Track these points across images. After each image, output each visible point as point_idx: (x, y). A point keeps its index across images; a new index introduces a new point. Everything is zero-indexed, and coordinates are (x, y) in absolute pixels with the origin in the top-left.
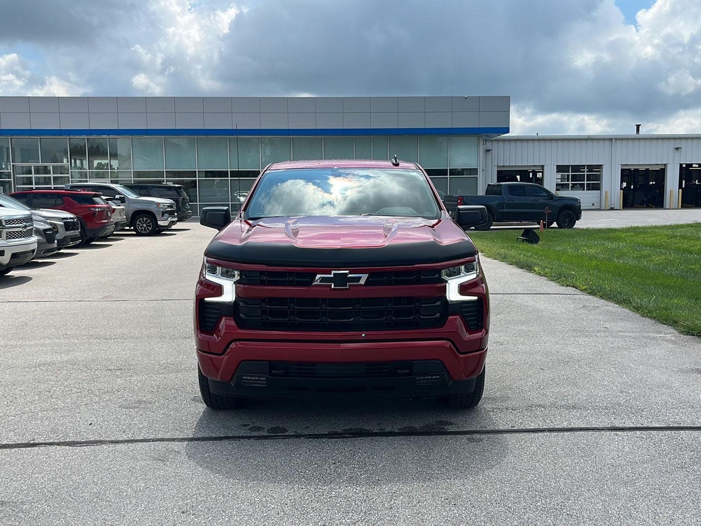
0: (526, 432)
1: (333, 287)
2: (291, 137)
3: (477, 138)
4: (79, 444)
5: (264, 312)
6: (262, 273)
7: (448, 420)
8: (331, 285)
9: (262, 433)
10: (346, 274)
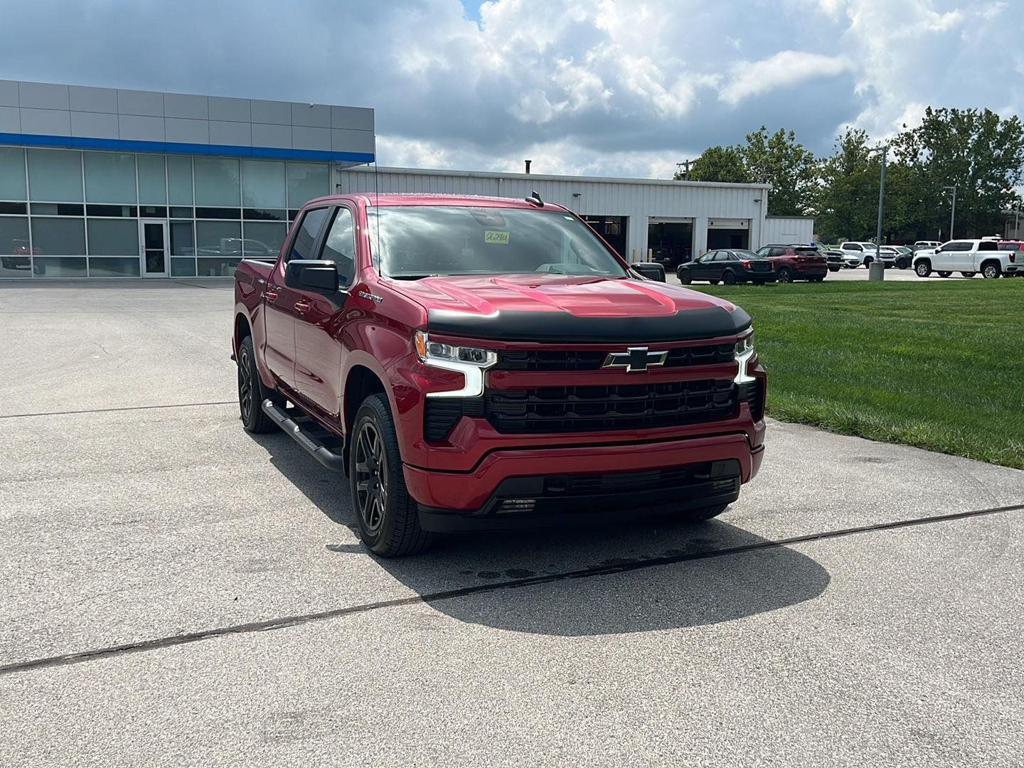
0: (802, 540)
1: (629, 369)
2: (25, 147)
3: (327, 166)
4: (268, 626)
5: (530, 409)
6: (531, 352)
7: (700, 537)
8: (626, 367)
9: (497, 581)
10: (645, 352)
